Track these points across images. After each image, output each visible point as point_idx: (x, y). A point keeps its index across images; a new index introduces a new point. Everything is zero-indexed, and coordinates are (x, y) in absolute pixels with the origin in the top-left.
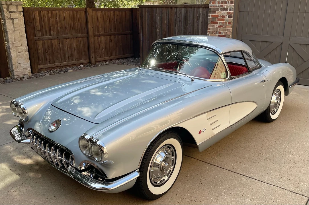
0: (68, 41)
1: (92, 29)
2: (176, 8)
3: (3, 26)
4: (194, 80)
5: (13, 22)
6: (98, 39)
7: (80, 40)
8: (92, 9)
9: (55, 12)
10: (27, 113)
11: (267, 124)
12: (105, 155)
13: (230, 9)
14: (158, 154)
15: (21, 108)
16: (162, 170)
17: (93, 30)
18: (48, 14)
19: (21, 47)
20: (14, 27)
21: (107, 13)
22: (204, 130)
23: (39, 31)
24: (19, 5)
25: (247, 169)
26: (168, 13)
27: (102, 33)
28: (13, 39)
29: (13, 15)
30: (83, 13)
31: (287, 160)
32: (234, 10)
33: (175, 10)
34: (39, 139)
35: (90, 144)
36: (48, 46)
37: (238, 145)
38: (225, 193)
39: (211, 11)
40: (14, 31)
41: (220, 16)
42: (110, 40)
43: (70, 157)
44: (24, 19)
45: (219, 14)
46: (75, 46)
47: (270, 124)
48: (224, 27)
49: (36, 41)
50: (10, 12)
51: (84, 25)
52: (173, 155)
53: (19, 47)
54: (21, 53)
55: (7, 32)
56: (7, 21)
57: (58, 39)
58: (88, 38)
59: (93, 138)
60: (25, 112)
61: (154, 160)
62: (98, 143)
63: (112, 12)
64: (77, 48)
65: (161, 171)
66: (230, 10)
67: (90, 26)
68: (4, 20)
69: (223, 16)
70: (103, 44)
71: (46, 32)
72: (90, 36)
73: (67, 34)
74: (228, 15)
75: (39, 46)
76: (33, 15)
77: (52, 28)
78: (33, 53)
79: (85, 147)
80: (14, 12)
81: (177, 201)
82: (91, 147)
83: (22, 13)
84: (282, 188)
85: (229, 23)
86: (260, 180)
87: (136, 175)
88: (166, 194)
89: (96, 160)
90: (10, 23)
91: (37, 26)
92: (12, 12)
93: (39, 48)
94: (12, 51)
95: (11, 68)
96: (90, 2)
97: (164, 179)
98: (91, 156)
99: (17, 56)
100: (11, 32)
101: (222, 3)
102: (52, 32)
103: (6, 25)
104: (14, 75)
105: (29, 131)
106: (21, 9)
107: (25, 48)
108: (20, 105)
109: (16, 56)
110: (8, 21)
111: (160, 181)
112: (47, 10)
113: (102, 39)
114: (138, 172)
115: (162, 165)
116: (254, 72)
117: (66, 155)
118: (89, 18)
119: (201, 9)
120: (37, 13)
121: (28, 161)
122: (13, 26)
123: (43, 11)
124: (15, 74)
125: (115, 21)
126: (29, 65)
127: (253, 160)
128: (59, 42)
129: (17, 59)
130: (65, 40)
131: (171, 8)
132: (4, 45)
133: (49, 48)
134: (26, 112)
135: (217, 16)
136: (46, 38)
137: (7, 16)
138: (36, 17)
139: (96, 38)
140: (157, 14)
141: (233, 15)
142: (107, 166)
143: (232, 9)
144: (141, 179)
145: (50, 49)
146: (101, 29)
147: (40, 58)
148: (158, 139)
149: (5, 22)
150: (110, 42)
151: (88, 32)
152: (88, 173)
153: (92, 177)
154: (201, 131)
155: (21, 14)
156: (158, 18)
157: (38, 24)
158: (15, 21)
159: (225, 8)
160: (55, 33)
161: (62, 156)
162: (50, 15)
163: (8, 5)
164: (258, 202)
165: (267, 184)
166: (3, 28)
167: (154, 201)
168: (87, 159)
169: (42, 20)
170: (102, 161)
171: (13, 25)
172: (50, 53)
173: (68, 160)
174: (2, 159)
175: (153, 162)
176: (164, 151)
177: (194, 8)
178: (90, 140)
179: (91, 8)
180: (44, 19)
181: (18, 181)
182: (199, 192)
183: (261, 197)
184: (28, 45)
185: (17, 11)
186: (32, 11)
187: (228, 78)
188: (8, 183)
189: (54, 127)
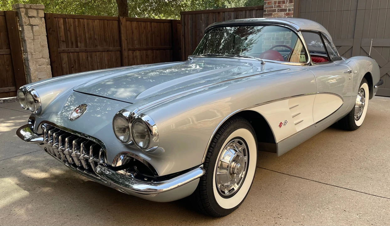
0: (97, 55)
1: (126, 42)
2: (224, 12)
3: (21, 34)
4: (264, 63)
5: (32, 29)
6: (133, 54)
7: (111, 54)
8: (126, 19)
9: (83, 20)
10: (40, 102)
12: (155, 138)
14: (226, 150)
15: (31, 94)
16: (232, 174)
17: (128, 43)
18: (74, 22)
19: (42, 59)
20: (34, 35)
21: (143, 24)
23: (63, 41)
24: (40, 9)
25: (341, 180)
26: (214, 18)
27: (137, 46)
28: (32, 49)
29: (33, 21)
30: (116, 23)
33: (223, 14)
35: (130, 124)
36: (75, 60)
37: (320, 154)
38: (318, 207)
39: (266, 13)
40: (34, 39)
42: (147, 55)
43: (100, 153)
44: (46, 26)
49: (60, 53)
50: (29, 17)
51: (117, 38)
52: (245, 155)
53: (39, 59)
54: (42, 66)
55: (25, 41)
56: (25, 27)
57: (86, 51)
58: (121, 52)
59: (134, 114)
61: (222, 158)
63: (149, 23)
64: (108, 63)
65: (231, 174)
67: (123, 38)
68: (22, 26)
70: (138, 60)
71: (72, 43)
72: (124, 49)
73: (96, 46)
75: (63, 60)
76: (57, 22)
77: (78, 39)
78: (57, 67)
80: (34, 17)
81: (254, 218)
82: (132, 127)
83: (43, 19)
86: (363, 192)
87: (199, 173)
88: (237, 210)
90: (29, 30)
91: (61, 35)
92: (31, 17)
93: (64, 62)
94: (30, 64)
96: (124, 13)
97: (233, 189)
98: (132, 143)
99: (36, 70)
100: (30, 40)
101: (279, 3)
102: (79, 44)
103: (24, 33)
106: (42, 14)
107: (47, 61)
108: (30, 92)
109: (35, 69)
110: (27, 29)
111: (229, 191)
112: (73, 17)
113: (138, 53)
114: (202, 168)
115: (232, 167)
116: (335, 63)
117: (93, 152)
118: (123, 29)
119: (254, 12)
120: (62, 21)
121: (41, 175)
122: (32, 34)
123: (68, 18)
125: (152, 34)
127: (345, 170)
128: (87, 55)
129: (37, 73)
130: (94, 54)
131: (219, 13)
132: (22, 57)
133: (76, 62)
136: (72, 50)
137: (26, 21)
138: (60, 24)
139: (131, 52)
140: (202, 20)
141: (292, 16)
142: (156, 155)
143: (291, 10)
144: (205, 182)
145: (76, 63)
146: (136, 42)
148: (228, 126)
149: (23, 29)
150: (146, 57)
151: (121, 45)
153: (133, 177)
154: (281, 123)
155: (42, 20)
157: (62, 33)
158: (35, 28)
159: (284, 8)
160: (83, 45)
161: (88, 154)
162: (77, 23)
163: (27, 9)
164: (369, 217)
165: (374, 196)
166: (21, 37)
167: (221, 219)
168: (125, 150)
169: (68, 29)
170: (149, 148)
171: (33, 33)
172: (77, 68)
173: (97, 157)
174: (8, 173)
175: (220, 160)
176: (234, 147)
177: (246, 10)
179: (125, 17)
180: (69, 28)
181: (27, 197)
182: (282, 207)
183: (371, 212)
184: (50, 57)
185: (38, 16)
186: (56, 18)
187: (308, 63)
188: (12, 200)
189: (77, 113)
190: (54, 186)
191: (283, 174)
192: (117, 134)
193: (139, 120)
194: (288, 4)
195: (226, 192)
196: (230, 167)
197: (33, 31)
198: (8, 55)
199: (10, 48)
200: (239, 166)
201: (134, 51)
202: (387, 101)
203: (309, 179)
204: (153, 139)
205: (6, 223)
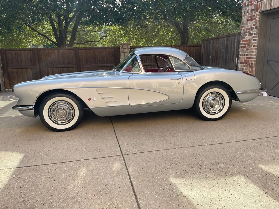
5: (124, 55)
24: (129, 45)
29: (125, 51)
32: (259, 33)
33: (221, 39)
39: (242, 37)
41: (248, 41)
45: (247, 39)
48: (250, 49)
50: (123, 49)
69: (250, 40)
71: (144, 61)
74: (253, 39)
77: (148, 58)
80: (125, 49)
85: (254, 46)
92: (124, 49)
101: (249, 29)
102: (148, 61)
110: (122, 54)
119: (236, 37)
131: (219, 39)
135: (246, 41)
137: (122, 51)
140: (211, 45)
141: (257, 38)
143: (256, 34)
155: (129, 50)
156: (211, 47)
159: (252, 33)
163: (122, 45)
177: (232, 36)
185: (127, 48)
194: (254, 30)
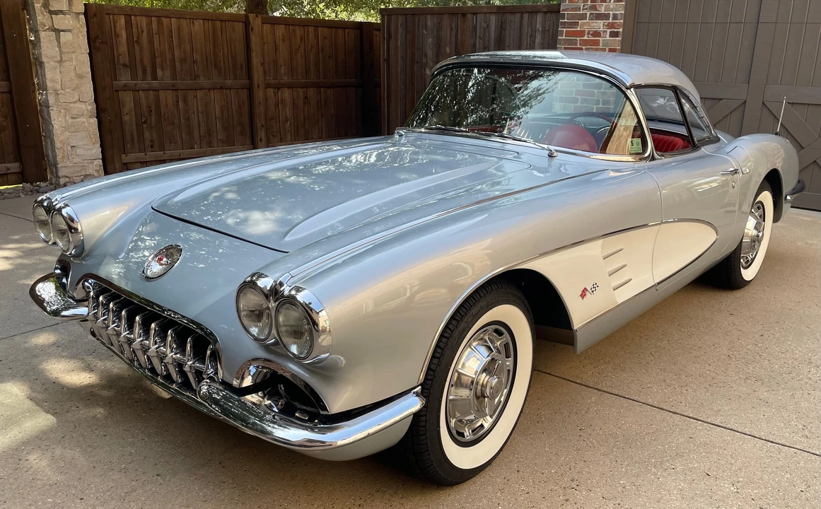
0: (198, 97)
1: (261, 69)
2: (474, 14)
3: (34, 48)
4: (555, 154)
5: (58, 38)
6: (275, 95)
7: (229, 95)
8: (262, 18)
9: (168, 20)
10: (82, 232)
11: (730, 293)
12: (323, 337)
13: (614, 14)
14: (469, 349)
15: (62, 215)
16: (480, 396)
17: (265, 72)
18: (150, 24)
19: (78, 105)
20: (61, 52)
21: (299, 31)
22: (595, 287)
23: (125, 65)
25: (704, 404)
26: (454, 26)
27: (285, 79)
28: (57, 83)
29: (60, 22)
30: (240, 27)
31: (807, 381)
32: (625, 16)
33: (473, 19)
34: (114, 305)
35: (272, 305)
36: (149, 107)
37: (665, 342)
38: (655, 466)
39: (566, 20)
40: (61, 61)
41: (588, 34)
42: (306, 98)
43: (209, 352)
44: (88, 32)
45: (586, 28)
46: (218, 110)
47: (738, 294)
49: (117, 91)
50: (51, 13)
51: (241, 59)
52: (507, 356)
53: (72, 105)
54: (78, 120)
55: (41, 64)
56: (42, 34)
57: (174, 89)
58: (250, 90)
59: (281, 284)
60: (72, 229)
61: (460, 366)
62: (301, 297)
63: (311, 29)
64: (222, 114)
65: (478, 398)
66: (615, 17)
67: (256, 61)
68: (36, 32)
69: (597, 34)
70: (288, 109)
71: (144, 71)
72: (256, 86)
73: (196, 77)
74: (609, 31)
75: (124, 106)
76: (112, 24)
77: (158, 60)
78: (110, 122)
79: (257, 315)
80: (61, 12)
81: (523, 487)
82: (277, 311)
83: (82, 17)
84: (814, 454)
85: (613, 51)
86: (748, 433)
87: (413, 404)
88: (487, 469)
89: (294, 354)
90: (50, 41)
91: (120, 53)
92: (56, 13)
93: (126, 110)
94: (53, 114)
95: (51, 158)
96: (257, 5)
97: (482, 426)
98: (276, 344)
99: (66, 128)
100: (52, 63)
102: (159, 71)
103: (40, 46)
104: (58, 177)
105: (86, 284)
106: (79, 7)
107: (89, 108)
108: (60, 210)
109: (64, 125)
110: (46, 37)
111: (472, 431)
112: (148, 13)
113: (286, 94)
114: (417, 394)
115: (481, 382)
116: (705, 150)
117: (193, 347)
118: (254, 39)
119: (539, 18)
120: (122, 21)
121: (82, 378)
122: (58, 49)
123: (135, 16)
124: (60, 174)
125: (318, 53)
126: (97, 151)
127: (714, 381)
128: (177, 97)
129: (68, 134)
130: (191, 94)
131: (464, 15)
132: (35, 98)
133: (151, 111)
134: (76, 229)
135: (582, 33)
136: (144, 84)
137: (44, 21)
138: (118, 29)
139: (271, 91)
140: (426, 30)
141: (621, 30)
142: (326, 371)
143: (619, 17)
144: (423, 418)
145: (153, 113)
146: (283, 70)
147: (128, 138)
148: (474, 301)
149: (38, 37)
150: (305, 103)
151: (250, 76)
152: (263, 398)
153: (275, 409)
154: (585, 289)
155: (79, 20)
156: (430, 40)
157: (123, 48)
158: (65, 37)
159: (603, 12)
160: (168, 73)
161: (183, 352)
162: (154, 26)
164: (755, 491)
165: (770, 444)
166: (33, 54)
167: (456, 489)
168: (261, 354)
169: (135, 39)
170: (311, 356)
171: (59, 46)
172: (153, 124)
173: (202, 361)
174: (10, 372)
175: (457, 371)
176: (486, 342)
177: (522, 13)
178: (275, 292)
179: (259, 16)
180: (138, 38)
181: (51, 430)
182: (582, 464)
183: (761, 479)
184: (96, 100)
185: (70, 12)
186: (109, 14)
187: (646, 155)
188: (20, 436)
189: (161, 265)
190: (108, 403)
191: (587, 386)
192: (246, 321)
193: (291, 300)
194: (612, 5)
195: (467, 433)
196: (477, 383)
197: (59, 42)
198: (4, 95)
199: (9, 79)
200: (495, 381)
201: (278, 89)
202: (811, 221)
203: (639, 400)
204: (320, 340)
205: (11, 488)
